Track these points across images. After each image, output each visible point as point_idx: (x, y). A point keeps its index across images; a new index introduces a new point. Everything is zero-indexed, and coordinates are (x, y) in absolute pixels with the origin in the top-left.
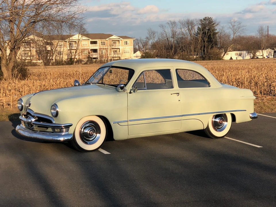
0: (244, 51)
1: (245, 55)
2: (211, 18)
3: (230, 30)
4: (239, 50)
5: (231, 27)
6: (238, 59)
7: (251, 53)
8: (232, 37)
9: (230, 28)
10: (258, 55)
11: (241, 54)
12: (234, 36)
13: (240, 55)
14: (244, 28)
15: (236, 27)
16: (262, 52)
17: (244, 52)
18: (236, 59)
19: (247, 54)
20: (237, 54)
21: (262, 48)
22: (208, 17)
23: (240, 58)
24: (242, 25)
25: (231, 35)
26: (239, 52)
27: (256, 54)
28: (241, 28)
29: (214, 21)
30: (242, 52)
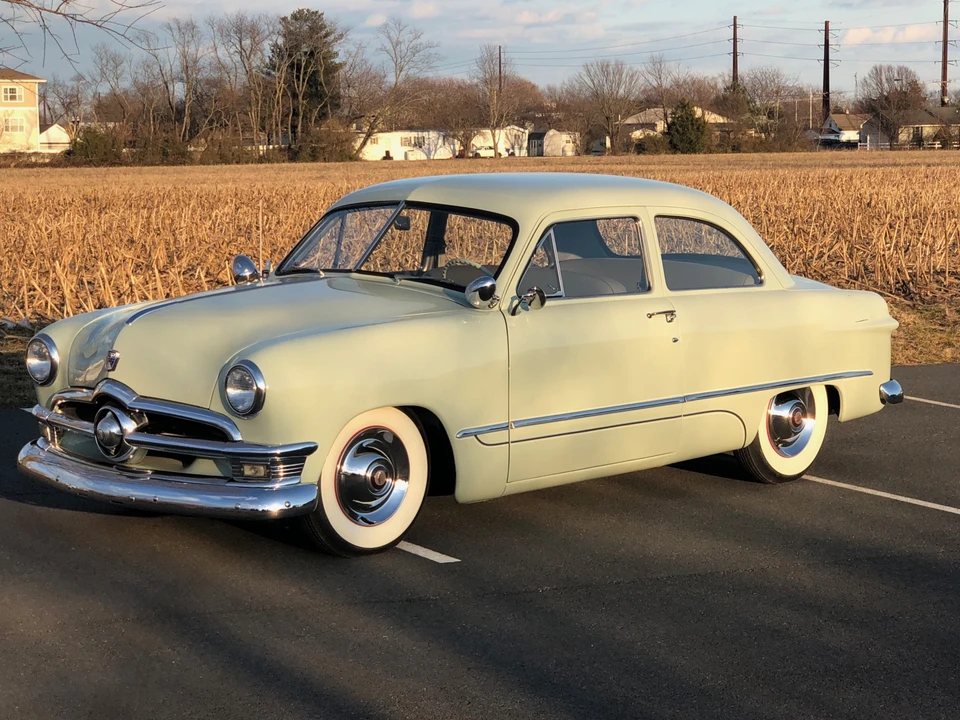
0: (431, 133)
1: (436, 145)
2: (320, 12)
3: (385, 57)
4: (411, 128)
5: (389, 47)
6: (411, 157)
7: (454, 137)
8: (391, 79)
9: (383, 49)
10: (478, 145)
11: (421, 140)
12: (397, 79)
13: (419, 144)
14: (432, 51)
15: (403, 47)
16: (494, 135)
17: (433, 135)
18: (403, 158)
19: (441, 141)
20: (406, 142)
21: (493, 122)
22: (308, 10)
23: (418, 155)
24: (424, 39)
25: (390, 75)
26: (413, 135)
27: (472, 142)
28: (422, 53)
29: (327, 23)
30: (425, 134)
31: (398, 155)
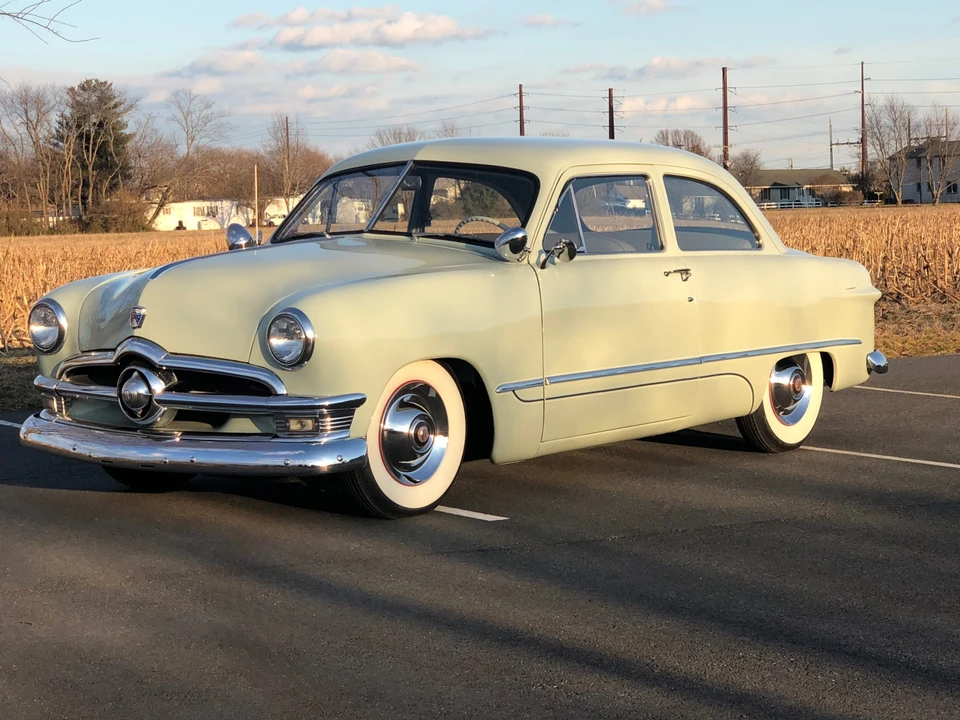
0: (224, 202)
1: (229, 215)
2: (109, 83)
3: (175, 126)
4: (203, 198)
5: (180, 116)
6: (205, 227)
7: (248, 205)
8: (182, 150)
9: (174, 119)
10: (272, 214)
11: (214, 210)
12: (189, 148)
13: (212, 214)
14: (224, 120)
15: (194, 117)
16: (287, 203)
17: (226, 204)
18: (196, 228)
19: (234, 210)
20: (198, 212)
21: (287, 190)
22: (96, 81)
23: (211, 225)
24: (215, 109)
25: (180, 147)
26: (205, 204)
27: (266, 211)
28: (213, 123)
29: (116, 94)
30: (218, 204)
31: (191, 224)
